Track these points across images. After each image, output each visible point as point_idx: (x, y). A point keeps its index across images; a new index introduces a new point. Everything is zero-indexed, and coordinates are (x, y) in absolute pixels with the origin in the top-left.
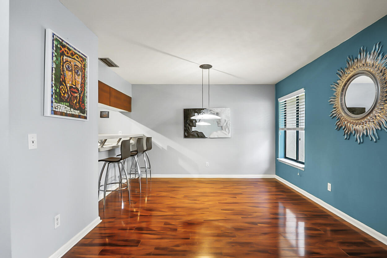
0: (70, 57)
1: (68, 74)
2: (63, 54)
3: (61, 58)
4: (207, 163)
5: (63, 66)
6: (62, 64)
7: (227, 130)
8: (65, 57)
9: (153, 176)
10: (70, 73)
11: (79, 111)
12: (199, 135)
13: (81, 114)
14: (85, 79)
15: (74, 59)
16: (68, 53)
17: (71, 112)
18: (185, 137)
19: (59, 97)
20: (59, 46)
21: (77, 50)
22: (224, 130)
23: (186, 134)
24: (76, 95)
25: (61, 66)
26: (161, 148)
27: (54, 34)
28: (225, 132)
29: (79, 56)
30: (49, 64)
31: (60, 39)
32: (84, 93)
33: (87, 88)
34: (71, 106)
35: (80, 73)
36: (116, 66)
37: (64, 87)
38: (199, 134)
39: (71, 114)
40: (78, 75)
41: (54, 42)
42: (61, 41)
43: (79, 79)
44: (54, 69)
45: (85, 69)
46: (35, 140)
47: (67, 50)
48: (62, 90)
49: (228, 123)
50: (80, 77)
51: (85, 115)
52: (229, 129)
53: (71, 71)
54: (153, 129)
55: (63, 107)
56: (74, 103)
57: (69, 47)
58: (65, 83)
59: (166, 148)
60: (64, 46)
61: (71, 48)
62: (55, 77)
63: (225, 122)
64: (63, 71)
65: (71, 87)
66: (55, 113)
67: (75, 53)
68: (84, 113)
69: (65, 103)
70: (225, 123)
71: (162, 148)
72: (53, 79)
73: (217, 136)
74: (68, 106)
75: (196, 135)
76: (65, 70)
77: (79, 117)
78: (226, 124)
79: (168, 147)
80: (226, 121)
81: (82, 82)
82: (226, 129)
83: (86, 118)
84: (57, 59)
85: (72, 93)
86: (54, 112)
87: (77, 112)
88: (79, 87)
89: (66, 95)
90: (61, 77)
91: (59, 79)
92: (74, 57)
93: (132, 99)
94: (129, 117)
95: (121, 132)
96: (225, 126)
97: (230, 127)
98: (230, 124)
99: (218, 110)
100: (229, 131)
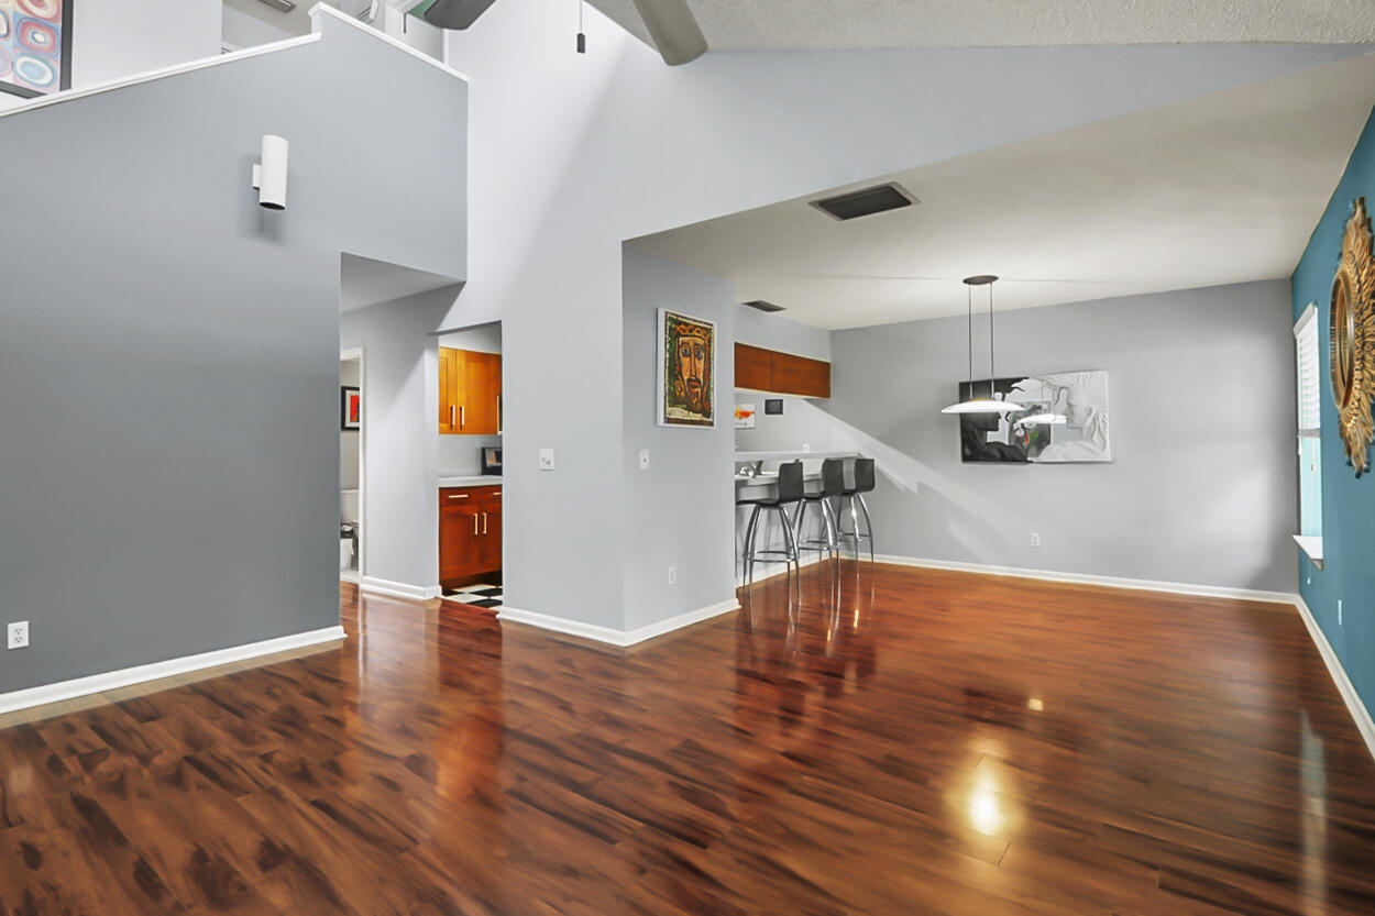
0: (687, 336)
1: (685, 361)
2: (679, 335)
3: (675, 342)
4: (1033, 534)
5: (678, 352)
6: (677, 350)
7: (1096, 437)
8: (681, 339)
9: (879, 559)
10: (688, 359)
11: (701, 414)
12: (1006, 454)
13: (706, 419)
14: (710, 361)
15: (694, 336)
16: (684, 331)
18: (966, 459)
19: (674, 400)
22: (1087, 440)
23: (968, 451)
24: (697, 390)
26: (902, 489)
27: (667, 313)
28: (1088, 445)
29: (701, 328)
30: (662, 355)
32: (709, 387)
34: (690, 409)
35: (702, 354)
37: (680, 382)
38: (1004, 450)
40: (699, 359)
43: (701, 365)
45: (709, 346)
46: (647, 458)
47: (683, 327)
48: (678, 387)
49: (1100, 418)
50: (703, 360)
51: (711, 420)
52: (1102, 436)
53: (690, 356)
54: (881, 439)
55: (679, 412)
56: (695, 402)
58: (682, 376)
59: (914, 489)
60: (679, 323)
61: (688, 322)
63: (1089, 415)
64: (679, 358)
65: (689, 380)
66: (668, 421)
67: (696, 326)
68: (708, 416)
69: (681, 405)
70: (1090, 419)
71: (906, 488)
73: (1064, 457)
75: (998, 455)
76: (682, 356)
77: (701, 423)
78: (1094, 420)
79: (921, 486)
80: (1091, 411)
81: (706, 366)
83: (711, 424)
84: (670, 347)
85: (691, 388)
87: (698, 417)
88: (701, 377)
89: (683, 394)
90: (676, 369)
91: (674, 371)
92: (695, 333)
93: (832, 367)
94: (827, 410)
95: (808, 446)
96: (1090, 428)
97: (1108, 429)
98: (1107, 422)
99: (1065, 379)
100: (1105, 441)
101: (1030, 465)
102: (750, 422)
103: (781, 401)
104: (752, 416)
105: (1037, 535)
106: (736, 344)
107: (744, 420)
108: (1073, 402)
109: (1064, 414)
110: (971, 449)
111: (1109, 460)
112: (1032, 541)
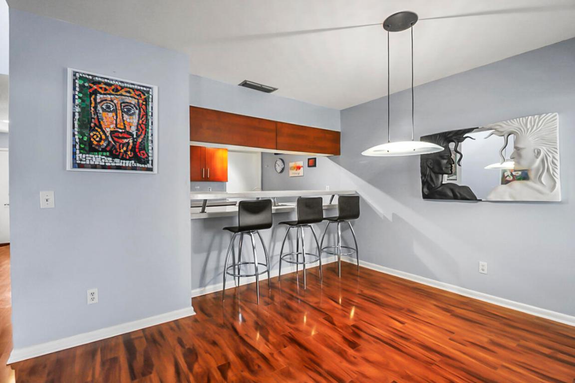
0: (111, 94)
1: (108, 116)
2: (94, 93)
3: (90, 98)
4: (481, 263)
5: (95, 108)
6: (93, 105)
7: (543, 180)
8: (99, 96)
10: (112, 114)
11: (133, 162)
12: (459, 194)
14: (147, 117)
15: (122, 95)
16: (105, 90)
17: (115, 163)
18: (425, 197)
19: (87, 147)
20: (86, 84)
21: (127, 83)
22: (534, 182)
24: (126, 141)
25: (92, 108)
26: (382, 217)
27: (75, 73)
28: (538, 186)
29: (133, 89)
30: (70, 109)
31: (89, 75)
32: (144, 137)
33: (152, 129)
34: (114, 156)
35: (135, 111)
36: (275, 89)
37: (97, 133)
38: (456, 191)
39: (116, 166)
40: (131, 115)
41: (77, 81)
42: (90, 77)
43: (133, 120)
44: (77, 114)
46: (51, 198)
47: (104, 86)
48: (95, 137)
49: (550, 159)
50: (136, 116)
51: (149, 166)
52: (552, 177)
53: (114, 111)
55: (96, 159)
56: (122, 151)
57: (109, 81)
58: (101, 128)
59: (390, 218)
60: (97, 83)
61: (112, 83)
62: (79, 123)
63: (537, 158)
64: (96, 113)
65: (113, 132)
66: (81, 166)
67: (124, 87)
68: (145, 164)
69: (100, 153)
70: (538, 161)
71: (384, 217)
72: (76, 126)
74: (107, 156)
75: (450, 194)
76: (101, 111)
77: (134, 168)
78: (543, 161)
79: (394, 216)
80: (539, 153)
81: (140, 122)
82: (541, 176)
83: (151, 170)
84: (83, 101)
85: (115, 139)
86: (78, 166)
87: (132, 163)
88: (133, 130)
89: (103, 143)
90: (91, 122)
91: (89, 123)
92: (121, 92)
93: (341, 133)
94: (338, 163)
95: (328, 187)
96: (538, 169)
97: (558, 171)
98: (558, 163)
99: (514, 125)
100: (555, 182)
101: (480, 203)
102: (301, 172)
103: (315, 159)
104: (302, 169)
105: (485, 264)
106: (191, 107)
107: (298, 171)
108: (520, 146)
109: (512, 158)
110: (428, 188)
111: (560, 200)
112: (480, 268)
